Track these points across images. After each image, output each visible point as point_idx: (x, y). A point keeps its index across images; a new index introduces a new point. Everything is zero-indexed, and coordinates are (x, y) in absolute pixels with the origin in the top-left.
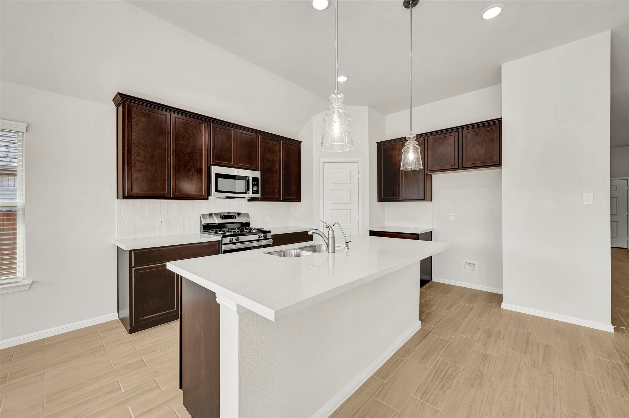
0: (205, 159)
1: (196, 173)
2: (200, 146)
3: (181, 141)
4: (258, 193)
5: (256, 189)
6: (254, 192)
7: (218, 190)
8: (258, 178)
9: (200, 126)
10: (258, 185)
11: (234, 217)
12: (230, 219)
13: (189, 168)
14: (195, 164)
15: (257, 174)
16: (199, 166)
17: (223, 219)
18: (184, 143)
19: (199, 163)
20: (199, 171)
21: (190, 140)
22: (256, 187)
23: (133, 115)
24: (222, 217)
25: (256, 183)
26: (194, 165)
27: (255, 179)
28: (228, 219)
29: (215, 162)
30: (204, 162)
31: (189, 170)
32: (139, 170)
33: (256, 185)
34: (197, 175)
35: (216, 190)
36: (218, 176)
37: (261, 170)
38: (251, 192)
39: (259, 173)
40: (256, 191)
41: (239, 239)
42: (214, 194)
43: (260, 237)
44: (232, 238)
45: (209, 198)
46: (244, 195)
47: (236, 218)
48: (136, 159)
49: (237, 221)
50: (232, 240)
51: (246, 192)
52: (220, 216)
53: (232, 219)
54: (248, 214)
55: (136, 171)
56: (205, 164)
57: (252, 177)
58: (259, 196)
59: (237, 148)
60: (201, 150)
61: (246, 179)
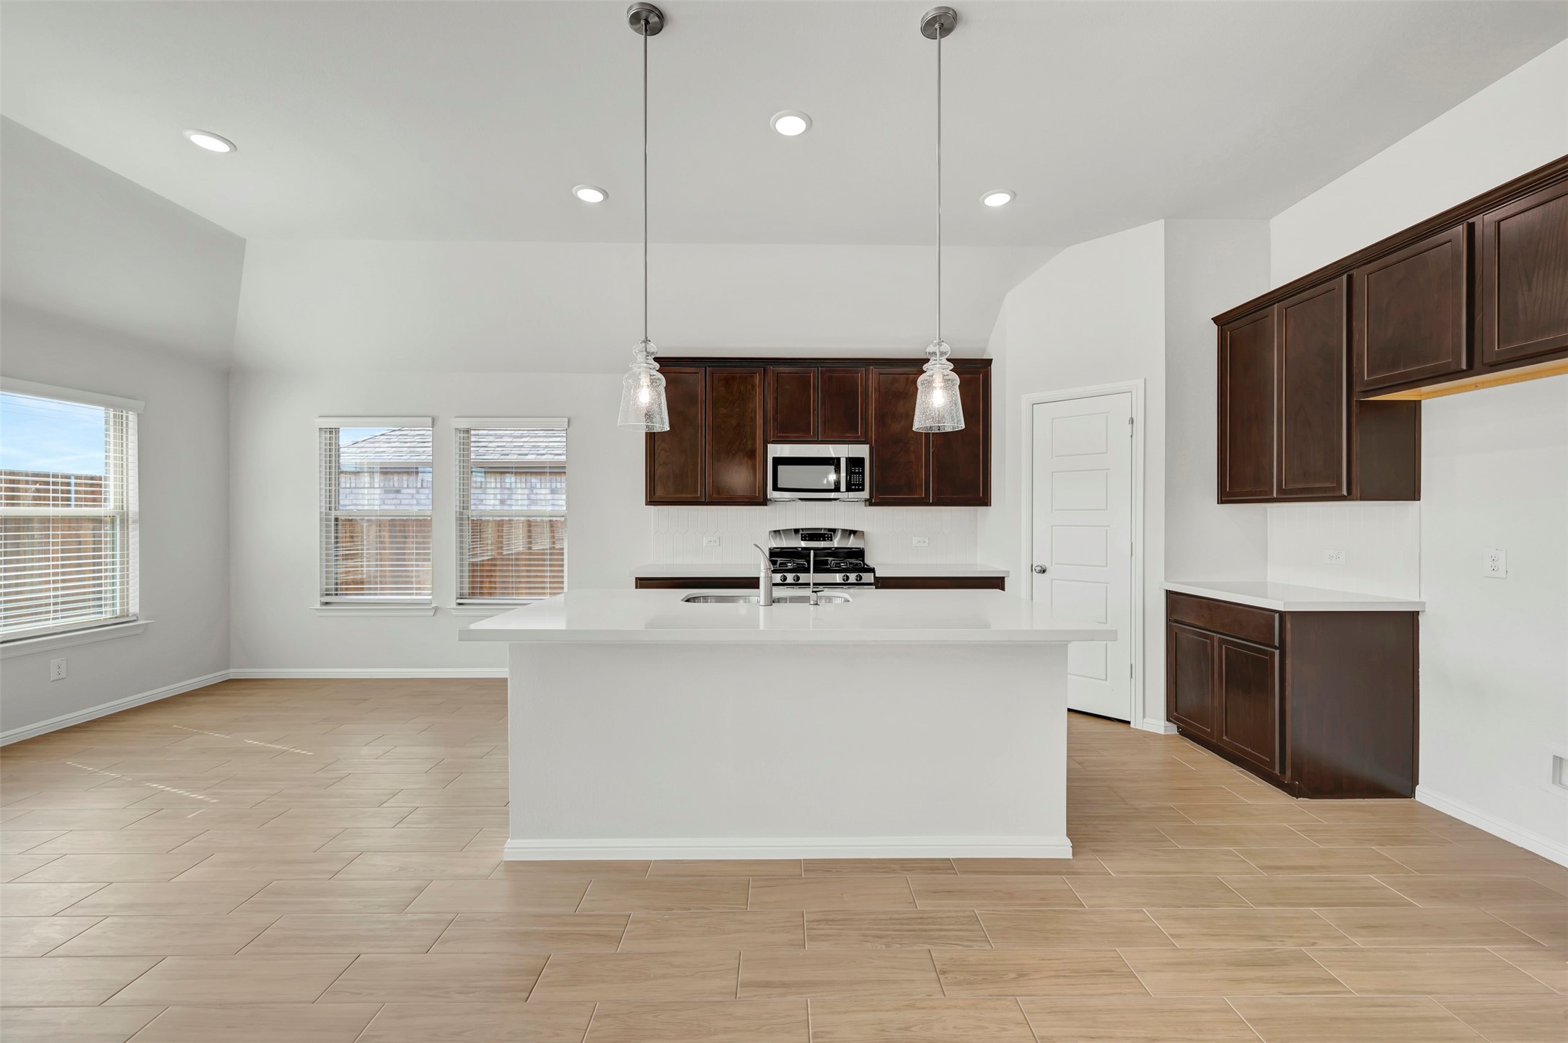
0: (759, 434)
1: (746, 459)
2: (751, 412)
3: (722, 409)
4: (863, 490)
5: (859, 481)
6: (853, 487)
7: (779, 486)
8: (863, 459)
9: (752, 377)
10: (862, 473)
11: (828, 537)
12: (820, 540)
13: (734, 450)
14: (744, 442)
15: (862, 451)
16: (749, 446)
17: (805, 540)
18: (725, 411)
19: (750, 443)
20: (751, 454)
21: (736, 404)
22: (859, 477)
24: (805, 537)
25: (859, 470)
26: (742, 447)
27: (855, 463)
28: (816, 540)
29: (778, 437)
30: (759, 438)
31: (734, 455)
32: (664, 463)
33: (859, 473)
34: (747, 462)
35: (776, 488)
36: (778, 461)
37: (870, 440)
38: (843, 487)
39: (866, 447)
40: (859, 485)
41: (798, 578)
42: (771, 494)
43: (845, 578)
44: (784, 576)
45: (764, 501)
46: (833, 495)
47: (831, 540)
48: (661, 447)
49: (836, 546)
50: (785, 579)
51: (837, 489)
52: (802, 534)
53: (824, 540)
54: (863, 532)
55: (661, 464)
56: (759, 441)
57: (846, 458)
58: (865, 494)
59: (823, 404)
60: (753, 419)
61: (834, 462)
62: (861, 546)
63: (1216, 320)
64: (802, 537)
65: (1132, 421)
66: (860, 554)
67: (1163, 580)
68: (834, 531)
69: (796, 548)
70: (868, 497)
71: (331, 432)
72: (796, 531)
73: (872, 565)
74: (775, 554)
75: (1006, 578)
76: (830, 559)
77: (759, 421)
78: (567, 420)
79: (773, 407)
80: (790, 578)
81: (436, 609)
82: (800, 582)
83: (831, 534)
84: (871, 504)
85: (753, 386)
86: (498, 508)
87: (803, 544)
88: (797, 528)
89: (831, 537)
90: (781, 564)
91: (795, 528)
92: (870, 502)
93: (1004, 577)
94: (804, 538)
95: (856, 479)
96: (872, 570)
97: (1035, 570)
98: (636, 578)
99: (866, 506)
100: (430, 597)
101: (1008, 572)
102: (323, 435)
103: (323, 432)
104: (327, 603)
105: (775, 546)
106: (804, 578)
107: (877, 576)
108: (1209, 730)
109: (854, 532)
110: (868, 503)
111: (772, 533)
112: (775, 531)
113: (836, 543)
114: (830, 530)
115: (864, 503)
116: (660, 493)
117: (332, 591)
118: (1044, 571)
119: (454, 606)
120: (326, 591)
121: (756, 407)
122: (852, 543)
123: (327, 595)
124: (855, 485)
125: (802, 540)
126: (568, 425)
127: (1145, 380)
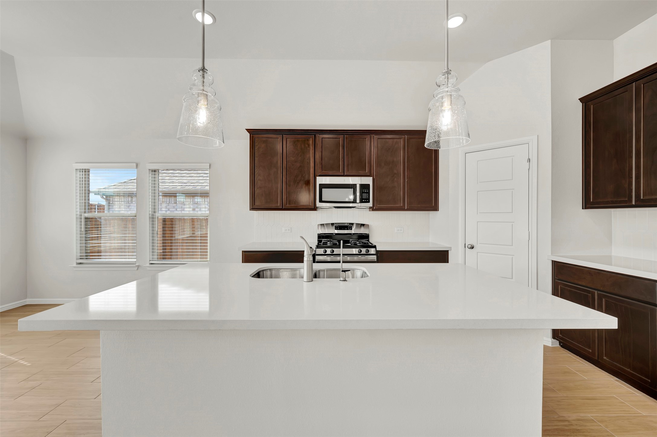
0: (312, 171)
1: (304, 185)
2: (308, 160)
3: (291, 158)
4: (369, 202)
5: (367, 197)
6: (364, 200)
7: (323, 200)
8: (369, 185)
9: (308, 140)
10: (369, 193)
12: (345, 229)
13: (298, 181)
14: (303, 177)
15: (368, 181)
16: (306, 178)
18: (293, 159)
19: (307, 176)
20: (308, 183)
21: (299, 155)
22: (367, 195)
23: (256, 144)
25: (367, 191)
26: (303, 179)
27: (364, 187)
28: (343, 230)
29: (322, 173)
30: (312, 174)
31: (298, 183)
32: (259, 187)
33: (367, 193)
34: (305, 187)
35: (321, 201)
36: (322, 186)
37: (372, 175)
38: (358, 201)
39: (371, 179)
40: (366, 199)
41: (333, 251)
42: (318, 204)
43: (360, 251)
44: (325, 250)
45: (314, 208)
46: (351, 205)
47: (351, 229)
48: (258, 179)
49: (353, 232)
50: (326, 251)
51: (354, 201)
52: (335, 226)
53: (347, 229)
54: (368, 225)
55: (258, 188)
56: (312, 176)
57: (360, 184)
58: (370, 204)
59: (348, 155)
60: (309, 163)
61: (353, 186)
62: (367, 232)
63: (581, 100)
64: (335, 228)
65: (529, 160)
66: (367, 237)
67: (550, 254)
68: (352, 224)
69: (332, 234)
70: (371, 206)
71: (85, 171)
72: (332, 224)
73: (374, 244)
74: (321, 237)
75: (449, 251)
76: (351, 239)
77: (312, 164)
78: (209, 165)
79: (320, 157)
80: (329, 251)
81: (138, 266)
82: (334, 253)
83: (351, 226)
84: (373, 210)
85: (309, 145)
86: (191, 212)
87: (336, 232)
88: (333, 223)
89: (351, 228)
90: (323, 243)
91: (332, 223)
92: (373, 209)
93: (448, 251)
94: (336, 228)
95: (365, 196)
96: (375, 247)
97: (468, 247)
98: (242, 251)
99: (369, 211)
100: (135, 260)
101: (451, 248)
102: (79, 173)
103: (79, 172)
104: (80, 263)
105: (321, 233)
106: (336, 251)
107: (377, 250)
108: (591, 351)
109: (363, 225)
110: (371, 209)
111: (320, 226)
112: (321, 225)
113: (353, 231)
114: (350, 224)
115: (369, 209)
116: (257, 203)
117: (83, 257)
118: (473, 248)
119: (148, 265)
120: (80, 257)
121: (310, 157)
122: (362, 231)
123: (80, 259)
124: (365, 199)
125: (335, 229)
126: (210, 167)
127: (538, 136)
